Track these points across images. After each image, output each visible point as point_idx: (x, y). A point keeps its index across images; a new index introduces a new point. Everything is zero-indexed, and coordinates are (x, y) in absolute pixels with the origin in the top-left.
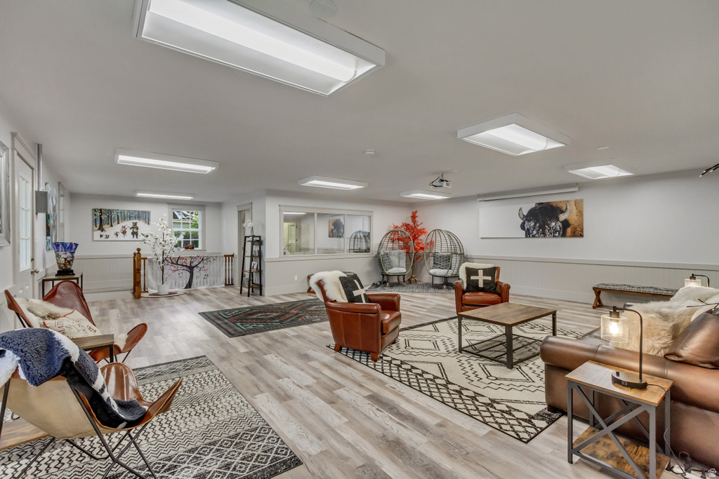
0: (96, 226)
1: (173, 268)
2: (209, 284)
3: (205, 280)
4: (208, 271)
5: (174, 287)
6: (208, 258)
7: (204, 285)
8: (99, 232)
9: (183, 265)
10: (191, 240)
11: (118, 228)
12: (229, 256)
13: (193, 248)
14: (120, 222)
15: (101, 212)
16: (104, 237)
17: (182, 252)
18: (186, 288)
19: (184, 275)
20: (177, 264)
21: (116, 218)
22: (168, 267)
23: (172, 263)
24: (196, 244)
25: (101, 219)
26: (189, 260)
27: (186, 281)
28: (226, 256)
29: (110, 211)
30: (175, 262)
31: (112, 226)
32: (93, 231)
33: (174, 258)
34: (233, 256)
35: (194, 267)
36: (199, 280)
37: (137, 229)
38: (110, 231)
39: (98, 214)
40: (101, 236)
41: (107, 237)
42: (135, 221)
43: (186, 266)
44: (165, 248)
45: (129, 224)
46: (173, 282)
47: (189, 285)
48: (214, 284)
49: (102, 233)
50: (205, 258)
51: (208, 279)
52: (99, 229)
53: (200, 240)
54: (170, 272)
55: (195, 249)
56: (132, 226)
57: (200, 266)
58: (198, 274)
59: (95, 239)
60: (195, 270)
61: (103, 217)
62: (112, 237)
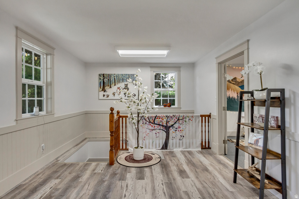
0: (101, 88)
1: (150, 127)
2: (184, 147)
3: (181, 141)
4: (184, 132)
5: (151, 147)
6: (184, 118)
7: (179, 147)
8: (102, 93)
9: (159, 125)
10: (168, 98)
11: (114, 88)
12: (205, 116)
13: (170, 106)
14: (116, 84)
15: (104, 77)
16: (106, 96)
17: (160, 110)
18: (163, 148)
19: (161, 134)
20: (154, 123)
21: (114, 81)
22: (146, 126)
23: (150, 122)
24: (172, 103)
25: (104, 81)
26: (165, 120)
27: (162, 142)
28: (202, 116)
29: (110, 76)
30: (152, 121)
31: (111, 87)
32: (99, 91)
33: (152, 117)
34: (209, 116)
35: (169, 127)
36: (174, 140)
37: (128, 89)
38: (110, 91)
39: (102, 78)
40: (104, 96)
41: (108, 96)
42: (126, 83)
43: (163, 126)
44: (139, 107)
45: (122, 85)
46: (151, 141)
47: (165, 146)
48: (189, 147)
49: (105, 93)
50: (181, 118)
51: (184, 140)
52: (102, 90)
53: (176, 99)
54: (148, 131)
55: (172, 106)
56: (124, 87)
57: (176, 126)
58: (174, 135)
59: (100, 99)
60: (171, 130)
61: (106, 80)
62: (111, 97)
